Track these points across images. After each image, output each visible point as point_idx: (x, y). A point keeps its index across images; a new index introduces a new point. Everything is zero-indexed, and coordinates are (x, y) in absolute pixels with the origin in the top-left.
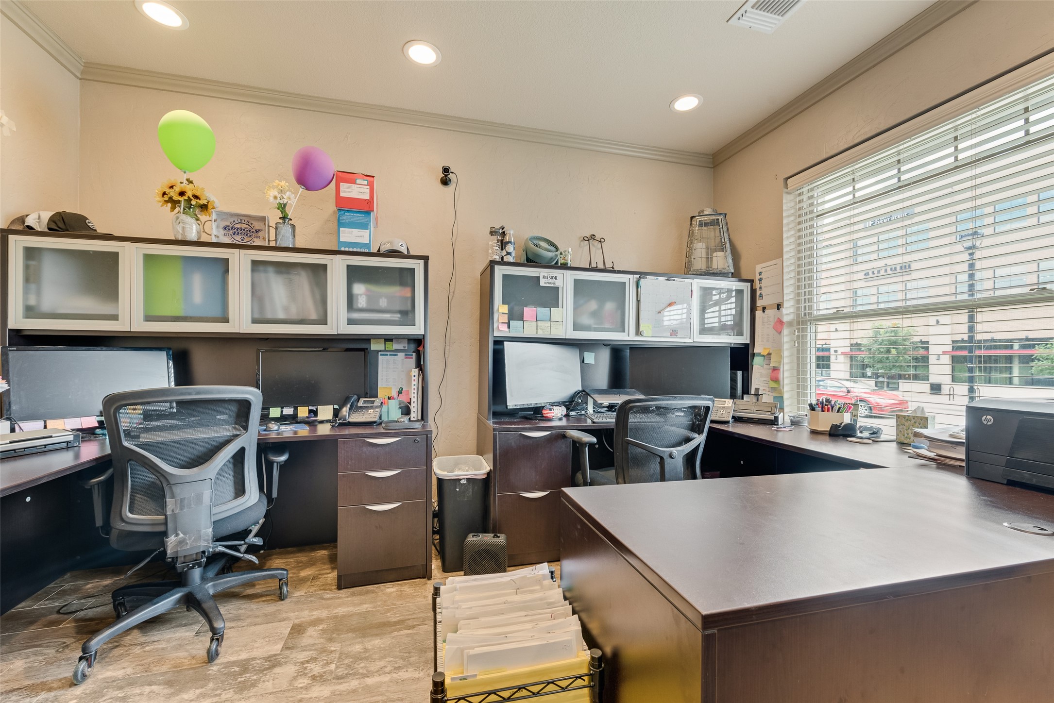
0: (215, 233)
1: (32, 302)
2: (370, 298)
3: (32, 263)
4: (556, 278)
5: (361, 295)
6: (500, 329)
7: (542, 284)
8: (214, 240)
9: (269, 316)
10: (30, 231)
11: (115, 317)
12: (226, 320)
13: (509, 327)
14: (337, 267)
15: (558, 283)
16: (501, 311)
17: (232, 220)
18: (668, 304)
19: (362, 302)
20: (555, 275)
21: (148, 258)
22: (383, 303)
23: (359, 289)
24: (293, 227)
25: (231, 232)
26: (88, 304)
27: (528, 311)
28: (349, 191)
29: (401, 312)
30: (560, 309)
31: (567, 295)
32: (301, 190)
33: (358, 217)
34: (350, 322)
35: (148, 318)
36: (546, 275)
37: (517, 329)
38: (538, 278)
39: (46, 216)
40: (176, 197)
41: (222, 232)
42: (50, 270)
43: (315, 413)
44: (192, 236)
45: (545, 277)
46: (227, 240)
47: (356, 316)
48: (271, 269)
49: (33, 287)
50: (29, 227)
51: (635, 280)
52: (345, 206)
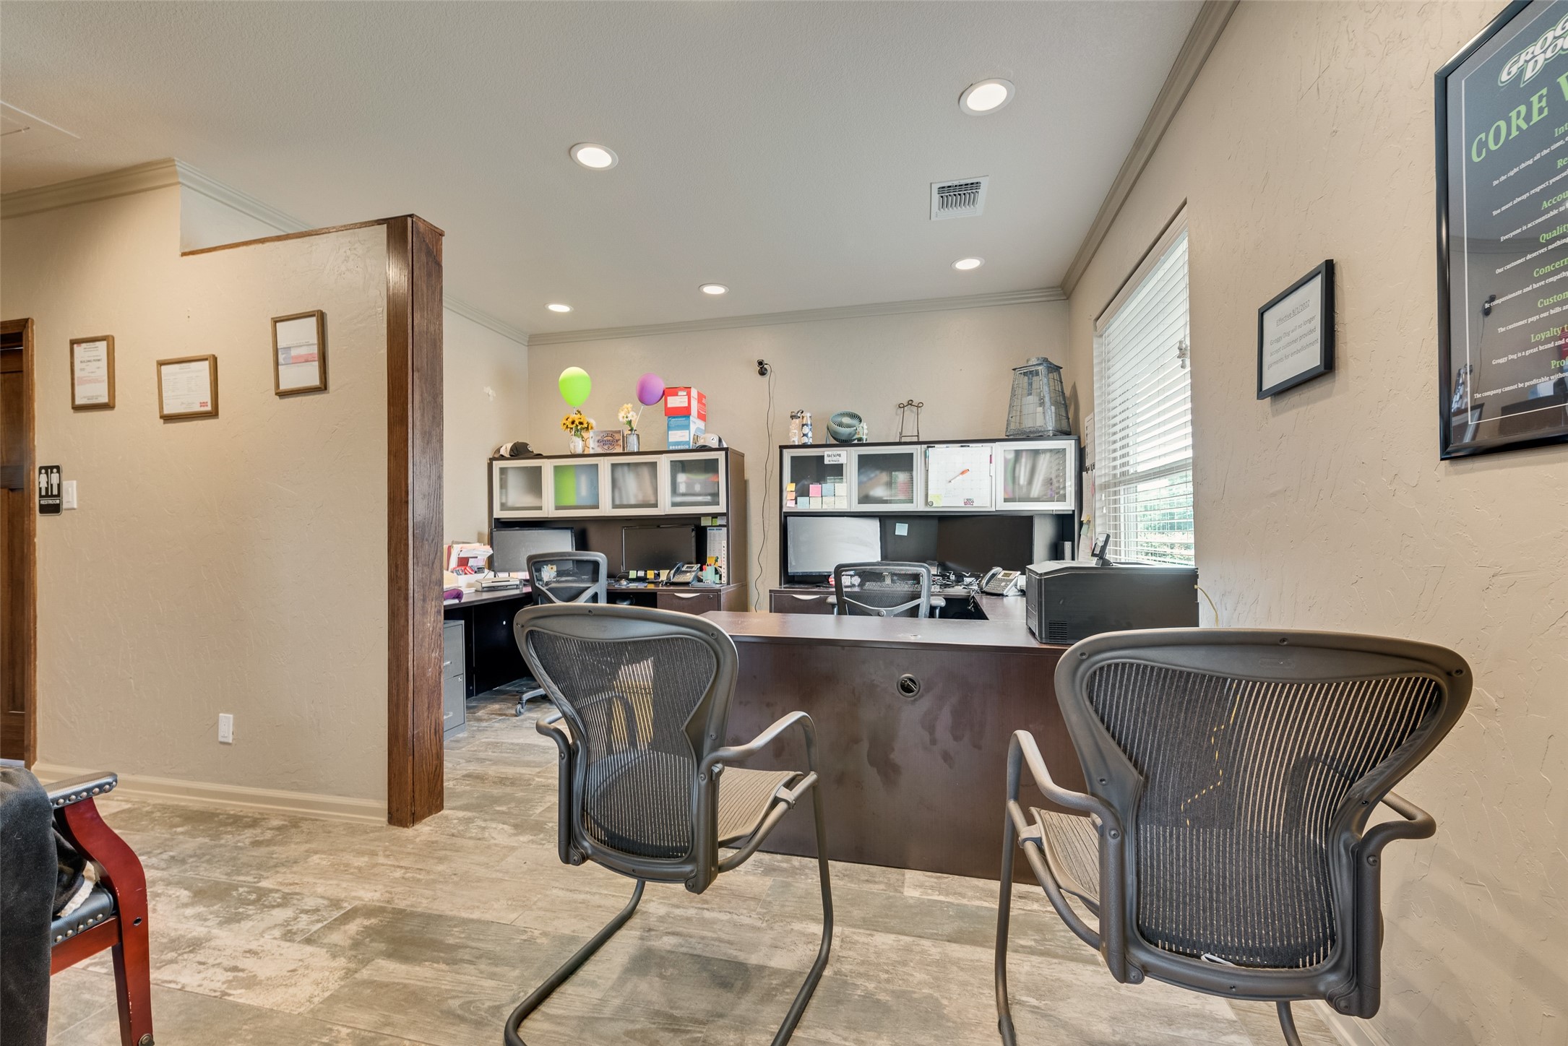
0: (593, 447)
1: (504, 501)
2: (689, 485)
3: (503, 476)
4: (839, 455)
5: (682, 483)
6: (789, 505)
7: (826, 462)
8: (592, 452)
9: (625, 502)
10: (502, 458)
11: (540, 508)
12: (597, 507)
13: (796, 503)
14: (664, 463)
15: (842, 460)
16: (789, 489)
17: (602, 435)
18: (962, 471)
19: (682, 489)
20: (839, 453)
21: (556, 468)
22: (698, 488)
23: (682, 478)
24: (638, 435)
25: (602, 444)
26: (529, 500)
27: (814, 488)
28: (674, 402)
29: (710, 495)
30: (844, 484)
31: (852, 470)
32: (643, 407)
33: (681, 421)
34: (674, 504)
35: (558, 508)
36: (830, 453)
37: (804, 505)
38: (822, 457)
39: (509, 446)
40: (570, 426)
41: (597, 444)
42: (512, 479)
43: (659, 575)
44: (579, 451)
45: (829, 456)
46: (599, 451)
47: (679, 499)
48: (626, 468)
49: (504, 490)
50: (502, 456)
51: (923, 450)
52: (672, 413)
